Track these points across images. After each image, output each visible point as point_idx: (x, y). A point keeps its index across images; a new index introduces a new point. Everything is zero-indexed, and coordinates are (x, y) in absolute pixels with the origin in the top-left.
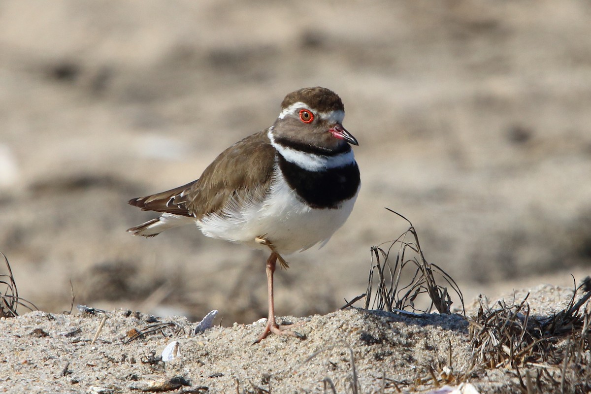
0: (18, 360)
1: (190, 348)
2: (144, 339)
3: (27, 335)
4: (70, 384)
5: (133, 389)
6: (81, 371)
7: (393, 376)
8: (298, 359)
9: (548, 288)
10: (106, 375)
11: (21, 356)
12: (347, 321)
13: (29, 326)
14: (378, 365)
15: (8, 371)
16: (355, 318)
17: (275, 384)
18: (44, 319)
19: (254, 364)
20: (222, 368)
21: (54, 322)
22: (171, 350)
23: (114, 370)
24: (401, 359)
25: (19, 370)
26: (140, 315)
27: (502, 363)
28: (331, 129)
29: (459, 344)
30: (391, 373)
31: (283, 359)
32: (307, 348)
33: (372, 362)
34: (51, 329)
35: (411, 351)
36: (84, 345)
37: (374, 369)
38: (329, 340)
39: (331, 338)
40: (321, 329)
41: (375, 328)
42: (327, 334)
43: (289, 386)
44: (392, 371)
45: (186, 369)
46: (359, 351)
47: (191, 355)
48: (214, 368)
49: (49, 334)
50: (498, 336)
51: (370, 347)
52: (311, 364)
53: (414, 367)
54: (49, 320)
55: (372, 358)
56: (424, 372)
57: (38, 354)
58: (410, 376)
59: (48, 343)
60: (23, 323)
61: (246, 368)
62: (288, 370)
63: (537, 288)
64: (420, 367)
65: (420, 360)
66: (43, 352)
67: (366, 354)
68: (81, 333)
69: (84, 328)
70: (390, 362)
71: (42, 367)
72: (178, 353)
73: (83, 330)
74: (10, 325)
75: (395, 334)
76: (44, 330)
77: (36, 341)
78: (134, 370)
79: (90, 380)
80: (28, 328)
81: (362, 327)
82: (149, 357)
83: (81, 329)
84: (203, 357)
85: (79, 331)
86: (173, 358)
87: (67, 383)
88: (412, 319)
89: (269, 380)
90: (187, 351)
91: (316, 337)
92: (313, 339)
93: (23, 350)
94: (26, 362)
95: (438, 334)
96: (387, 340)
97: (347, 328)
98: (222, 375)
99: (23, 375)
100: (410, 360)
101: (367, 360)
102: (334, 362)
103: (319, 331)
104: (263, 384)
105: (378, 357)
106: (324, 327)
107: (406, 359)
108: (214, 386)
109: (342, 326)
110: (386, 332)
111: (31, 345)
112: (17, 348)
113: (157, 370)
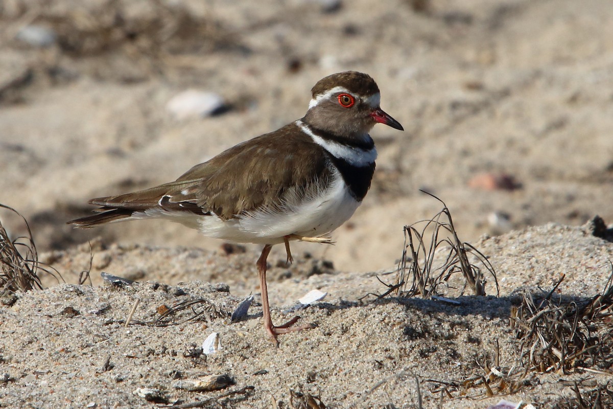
0: (55, 347)
1: (231, 340)
2: (175, 315)
3: (58, 314)
4: (114, 382)
5: (179, 389)
6: (122, 365)
7: (440, 374)
8: (341, 354)
9: (558, 228)
10: (149, 371)
11: (57, 343)
12: (389, 313)
13: (59, 303)
14: (424, 363)
15: (46, 360)
16: (396, 310)
17: (321, 383)
18: (72, 294)
19: (297, 360)
20: (265, 363)
21: (83, 298)
22: (212, 341)
23: (156, 364)
24: (445, 356)
25: (57, 360)
26: (168, 288)
27: (552, 367)
28: (373, 113)
29: (501, 335)
30: (437, 372)
31: (327, 354)
32: (350, 342)
33: (417, 359)
34: (81, 306)
35: (454, 344)
36: (118, 327)
37: (420, 368)
38: (372, 335)
39: (374, 333)
40: (363, 323)
41: (417, 320)
42: (370, 328)
43: (336, 386)
44: (438, 369)
45: (229, 362)
46: (404, 347)
47: (233, 348)
48: (257, 363)
49: (80, 311)
50: (546, 337)
51: (414, 342)
52: (355, 361)
53: (459, 364)
54: (78, 295)
55: (418, 355)
56: (470, 369)
57: (74, 339)
58: (456, 373)
59: (82, 326)
60: (52, 299)
61: (290, 364)
62: (333, 367)
63: (545, 226)
64: (465, 363)
65: (464, 355)
66: (79, 338)
67: (411, 351)
68: (111, 310)
69: (113, 303)
70: (435, 359)
71: (81, 357)
72: (219, 345)
73: (112, 306)
74: (39, 301)
75: (436, 326)
76: (75, 308)
77: (70, 324)
78: (176, 364)
79: (134, 377)
80: (58, 305)
81: (405, 320)
82: (190, 350)
83: (111, 305)
84: (245, 350)
85: (109, 307)
86: (215, 351)
87: (111, 382)
88: (452, 308)
89: (315, 378)
90: (228, 343)
91: (359, 330)
92: (355, 332)
93: (58, 335)
94: (63, 350)
95: (480, 325)
96: (429, 333)
97: (390, 322)
98: (266, 373)
99: (62, 366)
100: (455, 355)
101: (413, 357)
102: (379, 361)
103: (361, 324)
104: (308, 383)
105: (423, 354)
106: (366, 320)
107: (451, 355)
108: (259, 384)
109: (385, 319)
110: (428, 324)
111: (66, 329)
112: (52, 333)
113: (199, 364)
